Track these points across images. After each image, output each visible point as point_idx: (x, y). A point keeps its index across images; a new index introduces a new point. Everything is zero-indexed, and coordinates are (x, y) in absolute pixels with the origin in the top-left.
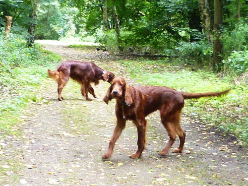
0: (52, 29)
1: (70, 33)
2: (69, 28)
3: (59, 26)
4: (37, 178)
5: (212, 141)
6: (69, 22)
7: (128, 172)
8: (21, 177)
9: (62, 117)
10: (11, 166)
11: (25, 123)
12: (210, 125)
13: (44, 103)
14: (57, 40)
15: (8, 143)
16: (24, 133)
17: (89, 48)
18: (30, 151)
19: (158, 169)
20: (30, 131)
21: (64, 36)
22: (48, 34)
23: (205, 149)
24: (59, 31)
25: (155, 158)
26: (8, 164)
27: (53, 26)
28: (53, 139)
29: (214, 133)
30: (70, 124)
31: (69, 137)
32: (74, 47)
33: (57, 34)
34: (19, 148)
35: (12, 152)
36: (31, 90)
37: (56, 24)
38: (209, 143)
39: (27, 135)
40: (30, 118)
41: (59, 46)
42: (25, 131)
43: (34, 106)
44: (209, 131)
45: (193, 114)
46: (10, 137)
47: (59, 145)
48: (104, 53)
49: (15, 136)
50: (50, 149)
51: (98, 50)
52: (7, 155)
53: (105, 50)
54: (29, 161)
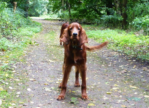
0: (36, 11)
1: (45, 13)
2: (44, 11)
3: (39, 10)
4: (37, 87)
5: (136, 65)
6: (44, 8)
7: (93, 84)
8: (28, 87)
9: (47, 52)
10: (21, 79)
11: (26, 55)
12: (131, 56)
13: (36, 45)
14: (39, 17)
15: (18, 66)
16: (27, 60)
17: (55, 20)
18: (31, 71)
19: (111, 82)
20: (30, 59)
21: (42, 15)
22: (34, 14)
23: (134, 70)
24: (40, 12)
25: (107, 75)
26: (19, 79)
27: (36, 10)
28: (43, 64)
29: (135, 60)
30: (52, 56)
31: (53, 63)
32: (47, 20)
33: (38, 14)
34: (24, 69)
35: (21, 71)
36: (28, 38)
37: (38, 9)
38: (135, 66)
39: (28, 62)
40: (29, 53)
41: (40, 19)
42: (27, 59)
43: (31, 46)
44: (132, 59)
45: (119, 50)
46: (19, 63)
47: (47, 67)
48: (63, 22)
49: (21, 62)
50: (43, 69)
51: (59, 21)
52: (18, 73)
53: (63, 21)
54: (31, 77)
